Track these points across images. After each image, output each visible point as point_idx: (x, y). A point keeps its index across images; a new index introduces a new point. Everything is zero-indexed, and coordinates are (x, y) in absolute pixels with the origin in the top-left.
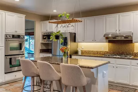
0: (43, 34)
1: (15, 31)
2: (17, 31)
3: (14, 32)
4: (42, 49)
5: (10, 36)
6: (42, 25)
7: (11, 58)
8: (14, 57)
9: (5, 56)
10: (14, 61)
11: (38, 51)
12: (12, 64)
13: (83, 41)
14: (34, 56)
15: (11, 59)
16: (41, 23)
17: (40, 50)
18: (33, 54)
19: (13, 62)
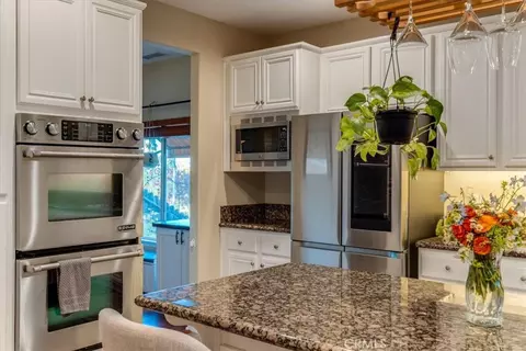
0: (238, 124)
1: (83, 99)
2: (91, 100)
3: (78, 102)
4: (231, 207)
5: (48, 130)
6: (235, 73)
7: (59, 269)
8: (75, 266)
9: (20, 255)
10: (74, 291)
11: (211, 215)
12: (65, 309)
13: (489, 162)
14: (192, 243)
15: (53, 275)
16: (228, 68)
17: (223, 209)
18: (187, 229)
19: (70, 295)
